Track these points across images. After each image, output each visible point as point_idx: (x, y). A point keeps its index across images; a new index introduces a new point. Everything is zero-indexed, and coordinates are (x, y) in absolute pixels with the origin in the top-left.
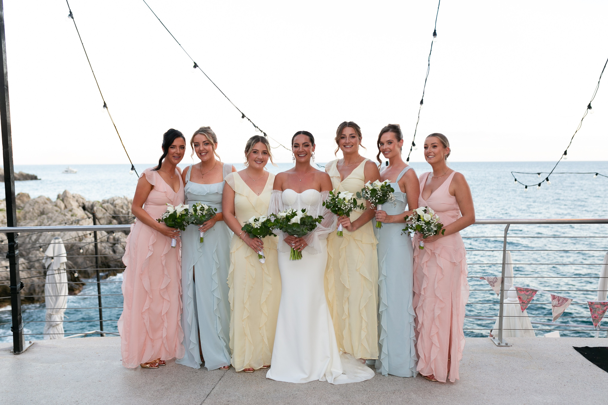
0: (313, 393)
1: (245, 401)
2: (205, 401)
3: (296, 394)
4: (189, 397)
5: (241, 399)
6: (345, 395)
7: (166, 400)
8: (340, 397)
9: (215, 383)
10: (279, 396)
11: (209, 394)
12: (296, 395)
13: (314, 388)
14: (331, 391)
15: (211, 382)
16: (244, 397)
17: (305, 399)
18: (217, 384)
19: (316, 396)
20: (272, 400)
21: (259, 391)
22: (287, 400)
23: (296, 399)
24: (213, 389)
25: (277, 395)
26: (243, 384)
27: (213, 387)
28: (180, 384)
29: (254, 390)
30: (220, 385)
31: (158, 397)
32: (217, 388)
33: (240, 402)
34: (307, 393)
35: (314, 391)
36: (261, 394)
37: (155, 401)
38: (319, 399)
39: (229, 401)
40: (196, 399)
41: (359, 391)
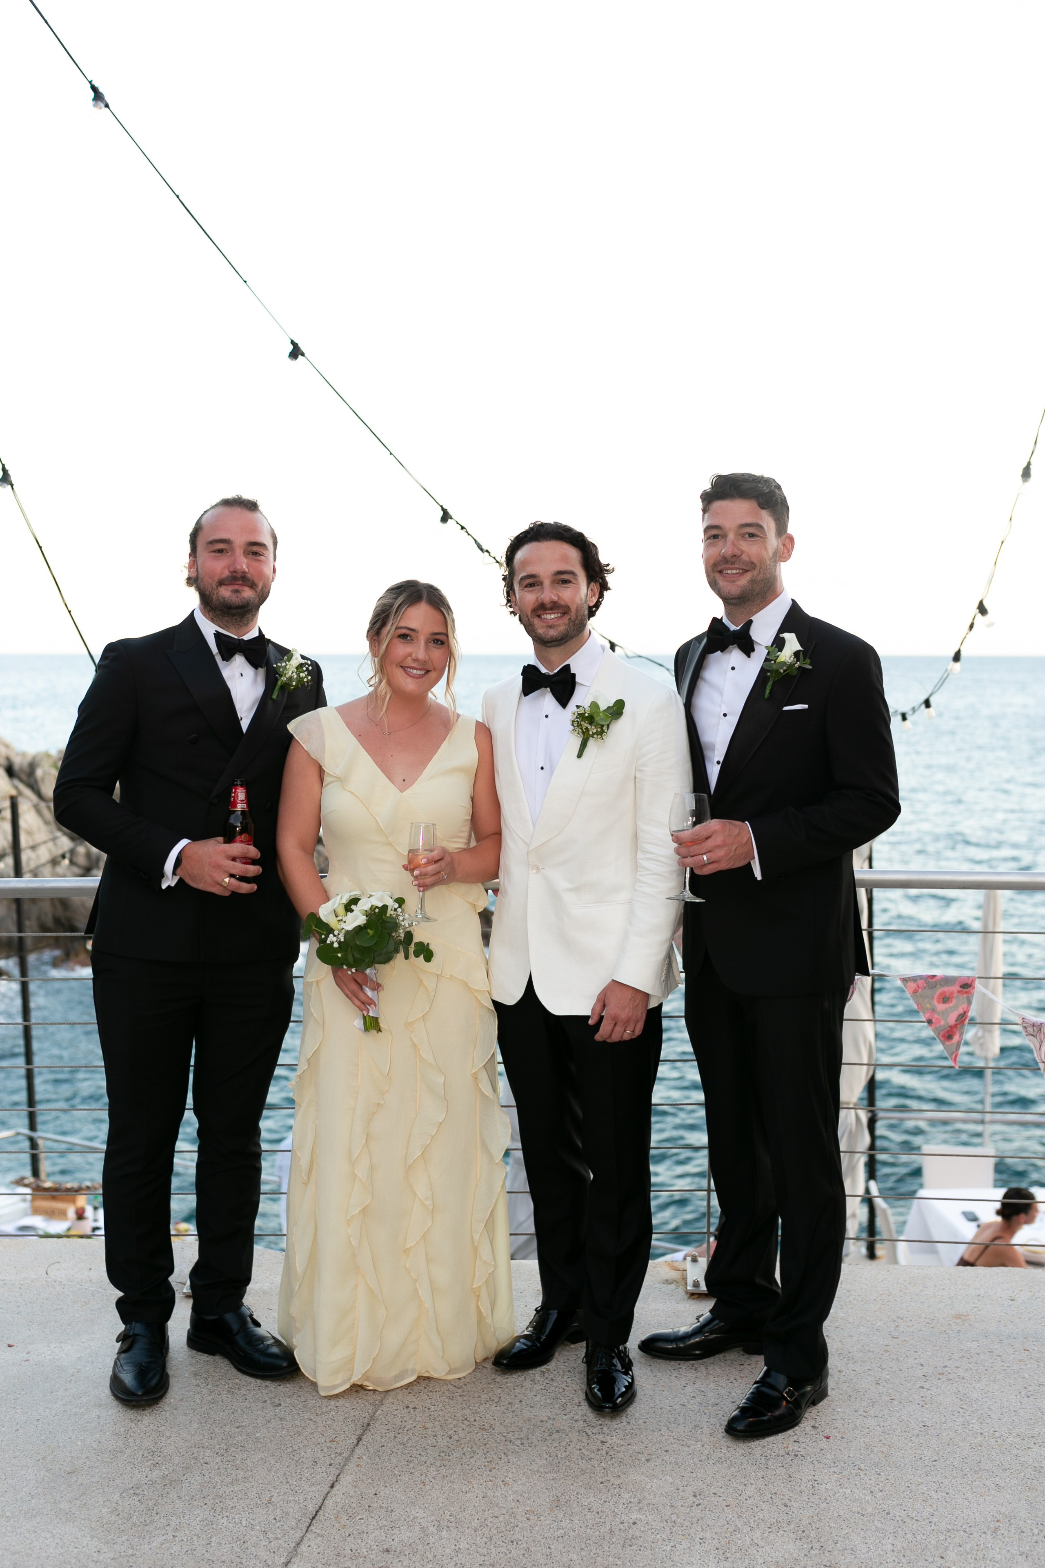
0: (695, 1520)
1: (448, 1551)
2: (303, 1548)
3: (634, 1523)
4: (244, 1523)
5: (432, 1540)
6: (813, 1534)
7: (161, 1539)
8: (798, 1543)
9: (339, 1460)
10: (572, 1533)
11: (317, 1512)
12: (634, 1527)
13: (695, 1496)
14: (761, 1515)
15: (325, 1450)
16: (444, 1533)
17: (668, 1548)
18: (347, 1460)
19: (708, 1535)
20: (548, 1550)
21: (497, 1505)
22: (600, 1553)
23: (635, 1547)
24: (332, 1486)
25: (563, 1524)
26: (438, 1463)
27: (332, 1478)
28: (218, 1459)
29: (480, 1496)
30: (356, 1469)
31: (134, 1519)
32: (346, 1480)
33: (431, 1557)
34: (674, 1517)
35: (697, 1512)
36: (507, 1517)
37: (120, 1541)
38: (721, 1552)
39: (388, 1551)
40: (270, 1535)
41: (865, 1519)
